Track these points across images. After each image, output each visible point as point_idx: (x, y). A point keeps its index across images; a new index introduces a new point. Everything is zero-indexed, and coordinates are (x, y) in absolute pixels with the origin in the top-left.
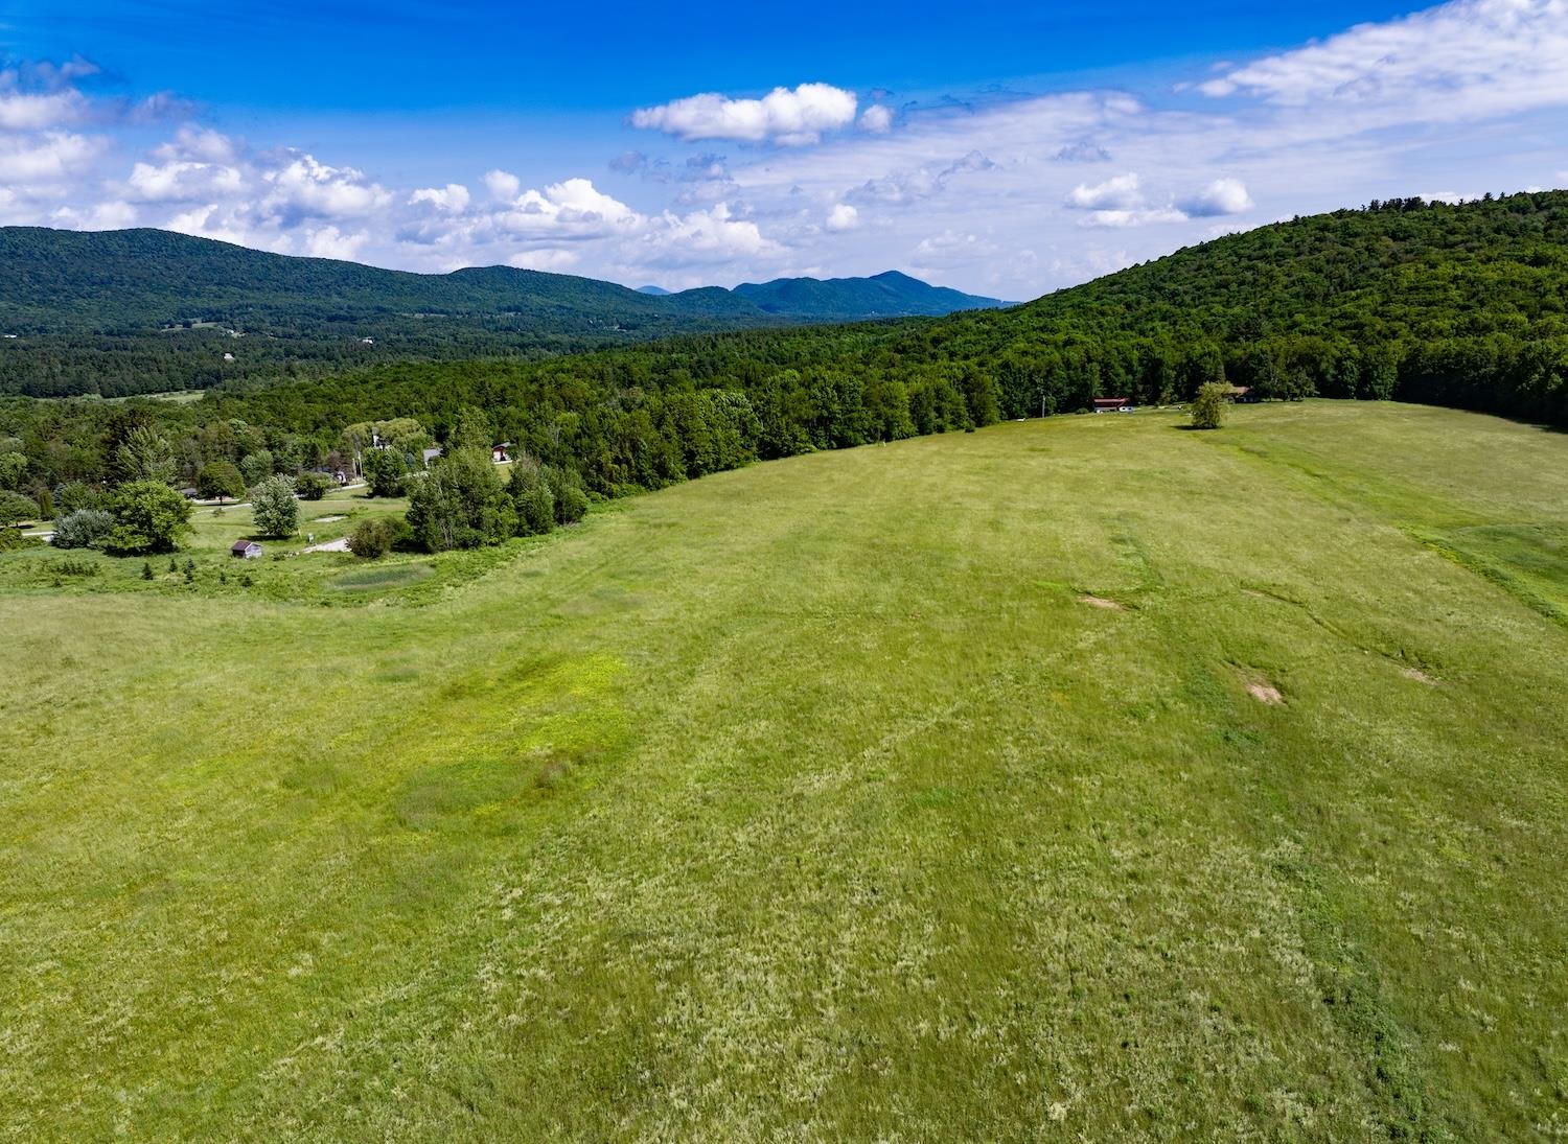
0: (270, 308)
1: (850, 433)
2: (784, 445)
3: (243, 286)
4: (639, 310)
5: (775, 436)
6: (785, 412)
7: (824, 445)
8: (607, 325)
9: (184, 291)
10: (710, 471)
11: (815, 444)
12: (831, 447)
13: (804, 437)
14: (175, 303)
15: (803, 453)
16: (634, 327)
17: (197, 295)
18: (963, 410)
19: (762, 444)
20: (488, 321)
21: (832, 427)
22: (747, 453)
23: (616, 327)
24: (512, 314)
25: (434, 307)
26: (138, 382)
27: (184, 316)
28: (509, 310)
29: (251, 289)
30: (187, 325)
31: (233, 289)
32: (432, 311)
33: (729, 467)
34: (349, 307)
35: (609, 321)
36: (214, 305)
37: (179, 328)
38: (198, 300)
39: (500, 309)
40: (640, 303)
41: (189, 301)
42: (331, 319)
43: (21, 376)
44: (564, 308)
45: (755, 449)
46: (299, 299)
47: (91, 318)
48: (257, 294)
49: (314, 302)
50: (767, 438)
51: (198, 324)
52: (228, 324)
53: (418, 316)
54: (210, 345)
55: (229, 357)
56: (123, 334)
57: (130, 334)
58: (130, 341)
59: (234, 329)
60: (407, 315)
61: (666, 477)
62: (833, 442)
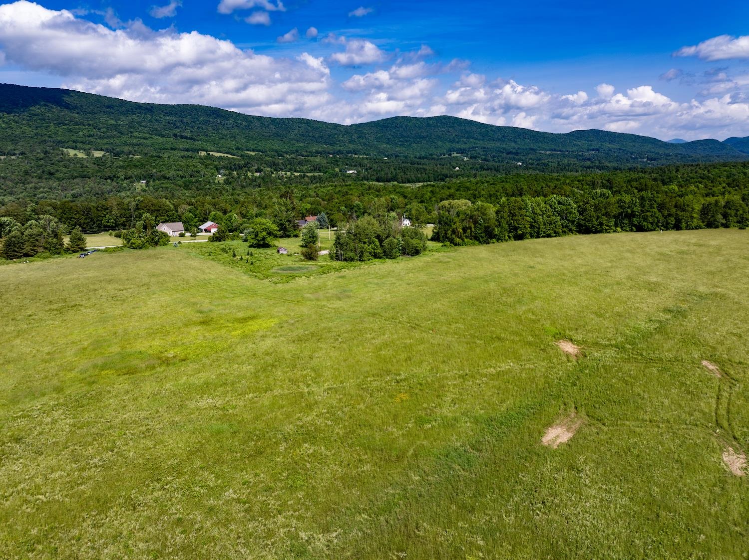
0: (485, 148)
1: (647, 224)
3: (476, 139)
4: (661, 151)
7: (626, 229)
8: (641, 158)
9: (452, 141)
12: (632, 230)
13: (611, 224)
14: (448, 145)
16: (655, 160)
17: (458, 142)
19: (578, 225)
20: (580, 156)
23: (645, 160)
24: (594, 152)
25: (557, 148)
26: (416, 178)
27: (450, 151)
28: (593, 150)
29: (479, 140)
30: (450, 155)
31: (472, 140)
32: (555, 150)
34: (518, 148)
35: (642, 156)
36: (463, 146)
37: (447, 156)
38: (457, 145)
39: (588, 150)
40: (664, 147)
41: (454, 145)
42: (508, 154)
43: (377, 173)
44: (621, 149)
45: (573, 228)
46: (498, 144)
47: (415, 151)
48: (481, 142)
49: (504, 146)
51: (455, 155)
52: (466, 155)
53: (548, 153)
54: (452, 163)
55: (457, 168)
56: (424, 158)
57: (426, 158)
58: (423, 161)
59: (467, 157)
60: (543, 152)
61: (494, 238)
62: (634, 228)
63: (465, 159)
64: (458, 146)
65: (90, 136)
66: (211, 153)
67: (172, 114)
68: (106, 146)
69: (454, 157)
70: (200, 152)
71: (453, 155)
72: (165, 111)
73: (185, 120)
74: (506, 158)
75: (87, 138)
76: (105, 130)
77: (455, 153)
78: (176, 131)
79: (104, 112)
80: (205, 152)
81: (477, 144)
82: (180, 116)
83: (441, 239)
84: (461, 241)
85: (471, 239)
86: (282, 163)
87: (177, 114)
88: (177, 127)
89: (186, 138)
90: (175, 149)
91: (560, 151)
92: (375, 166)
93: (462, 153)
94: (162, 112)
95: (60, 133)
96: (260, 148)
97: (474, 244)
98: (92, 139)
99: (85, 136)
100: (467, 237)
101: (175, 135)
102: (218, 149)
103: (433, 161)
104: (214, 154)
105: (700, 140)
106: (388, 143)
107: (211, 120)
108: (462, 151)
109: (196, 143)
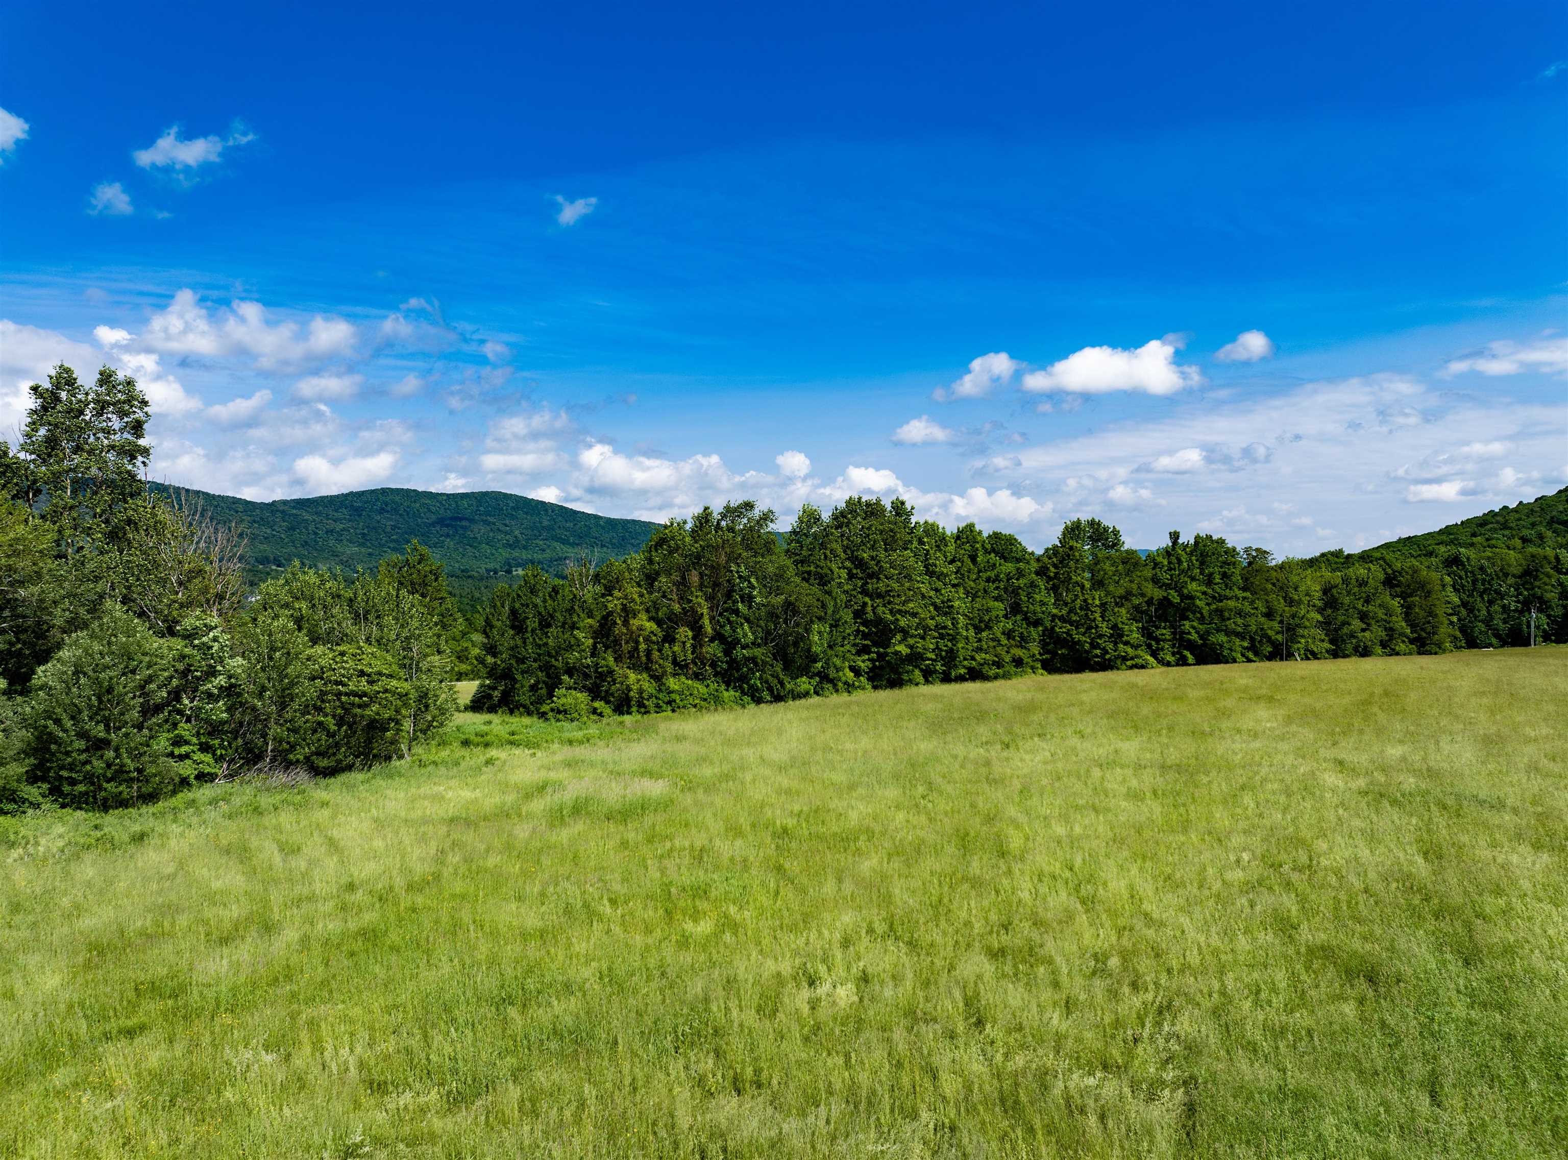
1: (1222, 638)
2: (1094, 646)
5: (1077, 625)
6: (1098, 584)
7: (1169, 658)
9: (512, 545)
10: (928, 676)
11: (1154, 654)
12: (1182, 662)
13: (1135, 636)
15: (1131, 667)
18: (1400, 624)
19: (1051, 640)
21: (1187, 625)
22: (1018, 652)
30: (509, 572)
31: (556, 544)
33: (975, 675)
37: (500, 575)
38: (525, 552)
41: (516, 553)
45: (1035, 649)
50: (1061, 629)
51: (518, 573)
61: (804, 671)
62: (1187, 653)
64: (525, 555)
71: (514, 573)
77: (519, 568)
81: (567, 552)
83: (524, 697)
84: (649, 686)
85: (697, 677)
97: (716, 701)
100: (680, 667)
106: (362, 545)
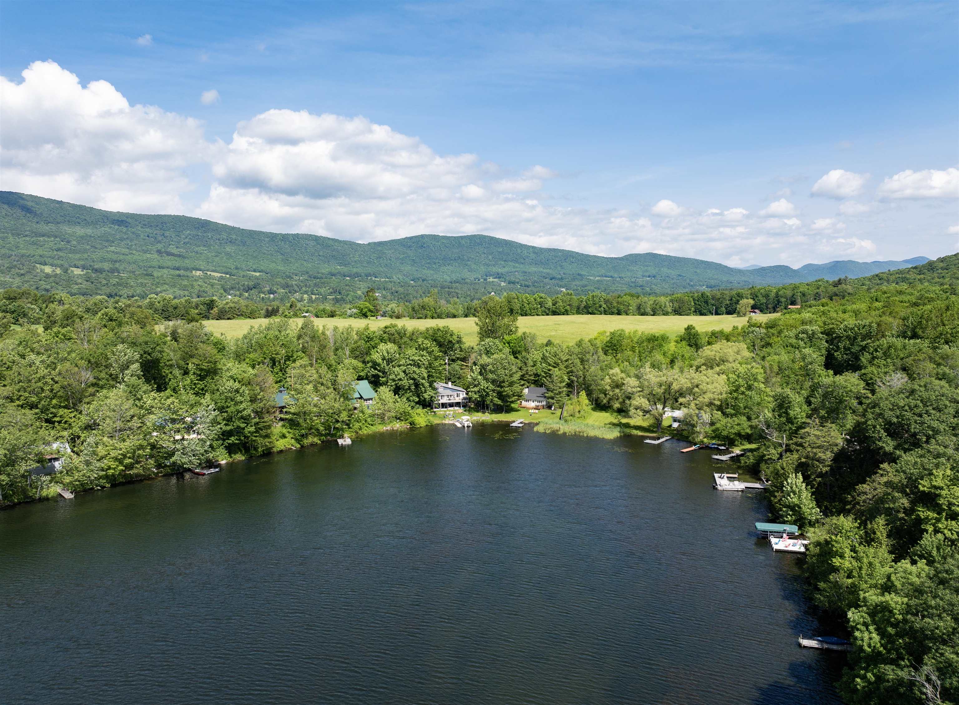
0: (526, 272)
3: (516, 262)
9: (488, 264)
14: (484, 269)
17: (495, 266)
27: (486, 275)
29: (520, 263)
30: (486, 279)
31: (511, 263)
36: (500, 270)
37: (482, 280)
38: (494, 268)
39: (643, 276)
41: (490, 269)
42: (551, 279)
46: (541, 268)
47: (445, 274)
48: (522, 265)
49: (548, 270)
52: (503, 280)
53: (597, 278)
54: (487, 288)
55: (493, 293)
56: (456, 282)
57: (457, 282)
58: (454, 285)
59: (504, 282)
60: (592, 278)
63: (503, 284)
64: (494, 270)
65: (59, 250)
66: (209, 273)
67: (151, 226)
68: (82, 263)
69: (490, 282)
70: (194, 272)
71: (488, 280)
72: (144, 223)
73: (167, 233)
74: (549, 284)
75: (55, 253)
76: (75, 243)
77: (491, 278)
78: (159, 246)
79: (69, 221)
80: (201, 272)
81: (517, 267)
82: (161, 229)
86: (296, 285)
87: (157, 226)
88: (159, 242)
89: (173, 255)
90: (163, 268)
91: (612, 277)
92: (401, 290)
93: (499, 278)
94: (140, 223)
95: (22, 246)
96: (262, 268)
98: (60, 254)
99: (53, 250)
101: (159, 252)
102: (214, 268)
103: (466, 285)
104: (213, 274)
105: (771, 267)
107: (199, 234)
108: (499, 276)
109: (187, 261)
